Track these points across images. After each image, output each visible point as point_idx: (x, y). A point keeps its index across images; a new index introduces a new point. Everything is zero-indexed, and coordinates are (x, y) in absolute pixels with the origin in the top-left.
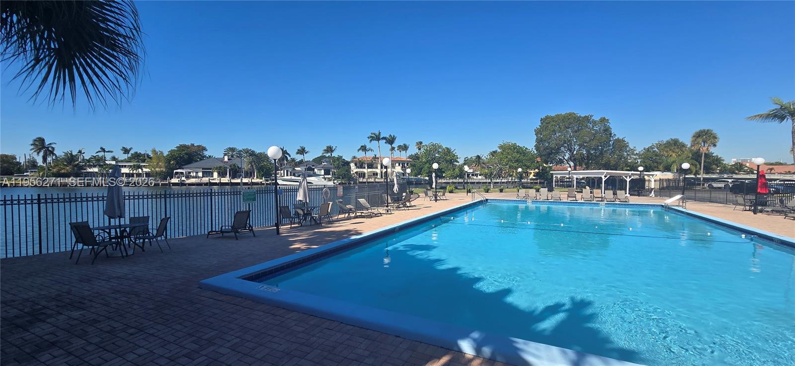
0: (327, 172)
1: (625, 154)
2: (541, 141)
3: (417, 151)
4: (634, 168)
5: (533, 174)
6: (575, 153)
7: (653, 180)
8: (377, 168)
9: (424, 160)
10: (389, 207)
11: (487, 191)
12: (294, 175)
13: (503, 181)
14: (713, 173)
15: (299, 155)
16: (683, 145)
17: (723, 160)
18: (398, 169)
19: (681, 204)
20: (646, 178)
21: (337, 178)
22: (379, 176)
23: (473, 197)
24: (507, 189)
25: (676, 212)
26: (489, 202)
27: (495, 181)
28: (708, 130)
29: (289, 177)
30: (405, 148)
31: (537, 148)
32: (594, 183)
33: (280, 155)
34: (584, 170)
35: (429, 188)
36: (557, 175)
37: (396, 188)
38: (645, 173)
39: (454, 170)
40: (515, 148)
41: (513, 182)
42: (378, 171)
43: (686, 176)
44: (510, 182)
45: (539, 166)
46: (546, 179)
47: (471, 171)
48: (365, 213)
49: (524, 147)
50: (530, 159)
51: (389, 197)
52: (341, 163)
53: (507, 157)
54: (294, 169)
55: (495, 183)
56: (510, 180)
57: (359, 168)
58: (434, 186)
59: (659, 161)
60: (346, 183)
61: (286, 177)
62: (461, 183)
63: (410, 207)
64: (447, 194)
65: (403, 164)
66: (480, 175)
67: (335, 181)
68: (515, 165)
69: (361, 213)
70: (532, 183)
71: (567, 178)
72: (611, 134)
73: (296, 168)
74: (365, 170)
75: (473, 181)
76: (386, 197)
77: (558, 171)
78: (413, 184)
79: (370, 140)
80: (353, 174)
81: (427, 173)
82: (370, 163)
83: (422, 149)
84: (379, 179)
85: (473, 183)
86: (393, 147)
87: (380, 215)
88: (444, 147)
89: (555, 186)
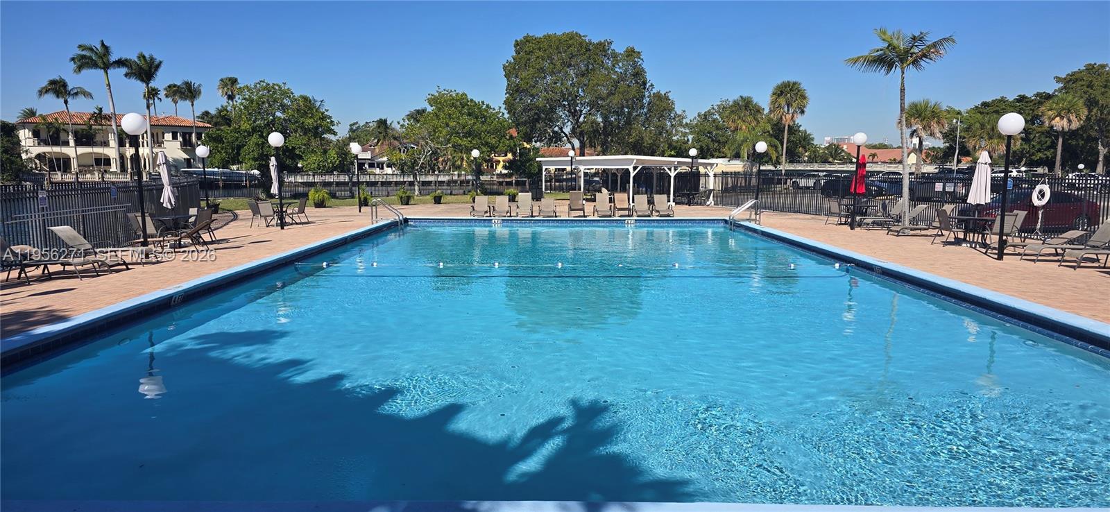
1: (669, 124)
2: (517, 91)
3: (224, 101)
4: (682, 153)
5: (502, 163)
6: (581, 119)
7: (711, 174)
8: (106, 144)
9: (246, 126)
10: (151, 246)
11: (406, 201)
13: (441, 178)
14: (799, 162)
16: (759, 110)
17: (813, 139)
18: (173, 149)
19: (753, 217)
20: (702, 170)
22: (114, 168)
23: (374, 216)
24: (449, 198)
25: (747, 232)
26: (411, 226)
27: (423, 179)
28: (795, 84)
30: (188, 92)
31: (510, 105)
32: (614, 181)
34: (598, 155)
35: (263, 196)
36: (550, 164)
37: (167, 197)
38: (700, 161)
39: (325, 152)
40: (462, 104)
41: (462, 182)
42: (112, 152)
43: (762, 168)
44: (455, 182)
45: (515, 145)
46: (530, 175)
47: (368, 155)
48: (76, 265)
49: (483, 102)
50: (497, 131)
51: (148, 219)
53: (447, 125)
55: (424, 183)
56: (455, 178)
57: (46, 143)
58: (274, 189)
59: (722, 139)
62: (344, 184)
63: (212, 242)
64: (310, 210)
65: (186, 137)
66: (389, 166)
68: (465, 142)
69: (65, 265)
70: (500, 183)
71: (567, 174)
72: (644, 83)
74: (70, 151)
75: (372, 179)
76: (140, 219)
77: (552, 157)
78: (217, 187)
79: (80, 68)
80: (30, 160)
81: (255, 159)
82: (83, 130)
83: (237, 97)
84: (114, 174)
85: (374, 184)
86: (153, 89)
87: (124, 267)
88: (297, 94)
89: (546, 189)
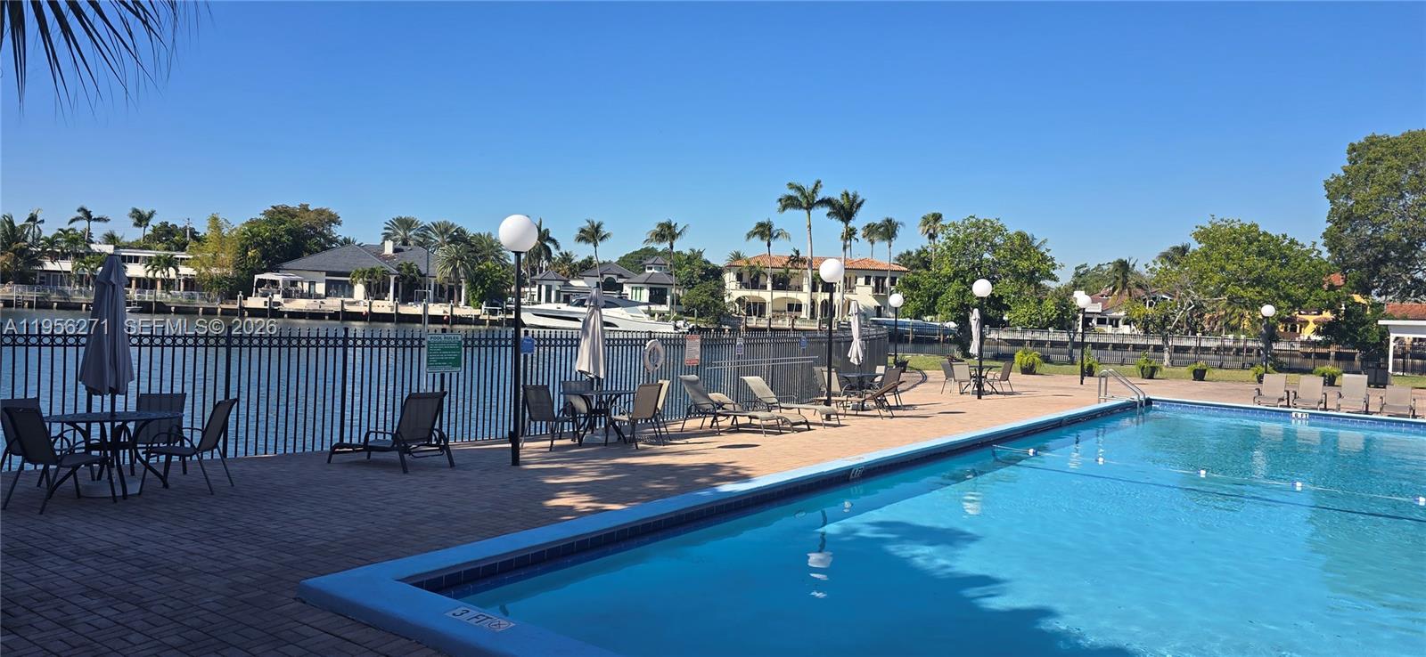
0: (658, 296)
2: (1347, 219)
3: (924, 242)
5: (1312, 326)
8: (799, 289)
9: (947, 270)
10: (834, 406)
11: (1150, 373)
12: (567, 300)
13: (1204, 344)
15: (582, 244)
18: (864, 296)
21: (686, 314)
22: (805, 314)
23: (1102, 391)
24: (1218, 372)
26: (1156, 410)
27: (1176, 343)
29: (553, 306)
30: (887, 230)
31: (1333, 241)
33: (532, 242)
35: (958, 355)
36: (1404, 331)
37: (856, 352)
39: (1040, 302)
40: (1252, 240)
41: (1239, 351)
42: (804, 297)
44: (1230, 349)
45: (1338, 300)
46: (1363, 346)
47: (1098, 308)
48: (761, 420)
49: (1285, 236)
50: (1306, 277)
51: (834, 375)
52: (698, 271)
53: (1223, 269)
54: (566, 284)
55: (1177, 349)
56: (1228, 344)
57: (747, 287)
58: (974, 349)
60: (708, 330)
61: (544, 306)
62: (1062, 344)
63: (897, 408)
64: (1016, 376)
65: (879, 280)
66: (1127, 323)
67: (680, 323)
68: (1251, 293)
69: (750, 417)
70: (1307, 355)
73: (572, 282)
74: (767, 295)
75: (1102, 340)
76: (826, 374)
77: (1405, 318)
78: (907, 340)
79: (784, 208)
80: (731, 303)
81: (953, 310)
82: (780, 273)
83: (940, 235)
84: (804, 322)
85: (1103, 346)
86: (851, 230)
87: (806, 427)
88: (1012, 231)
89: (1394, 370)
